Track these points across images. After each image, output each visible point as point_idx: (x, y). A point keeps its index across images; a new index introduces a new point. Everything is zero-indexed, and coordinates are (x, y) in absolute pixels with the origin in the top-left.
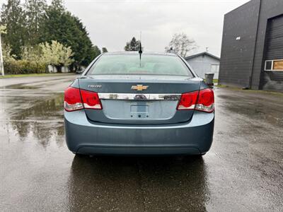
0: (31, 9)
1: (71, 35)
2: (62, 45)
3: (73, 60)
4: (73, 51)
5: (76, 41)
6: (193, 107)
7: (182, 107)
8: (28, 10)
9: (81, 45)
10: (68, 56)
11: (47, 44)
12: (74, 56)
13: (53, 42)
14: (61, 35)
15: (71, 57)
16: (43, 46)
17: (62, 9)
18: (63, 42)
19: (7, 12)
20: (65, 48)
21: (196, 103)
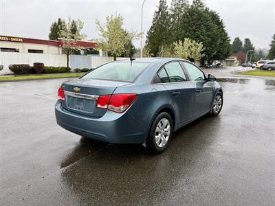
0: (175, 11)
1: (204, 31)
2: (194, 42)
3: (204, 55)
4: (204, 46)
5: (209, 36)
6: (106, 107)
7: (99, 106)
8: (172, 13)
9: (213, 40)
10: (199, 51)
11: (180, 42)
12: (205, 51)
13: (186, 39)
14: (195, 31)
15: (202, 53)
16: (176, 44)
17: (201, 5)
18: (196, 38)
19: (157, 18)
20: (197, 44)
21: (108, 104)
